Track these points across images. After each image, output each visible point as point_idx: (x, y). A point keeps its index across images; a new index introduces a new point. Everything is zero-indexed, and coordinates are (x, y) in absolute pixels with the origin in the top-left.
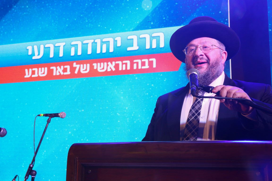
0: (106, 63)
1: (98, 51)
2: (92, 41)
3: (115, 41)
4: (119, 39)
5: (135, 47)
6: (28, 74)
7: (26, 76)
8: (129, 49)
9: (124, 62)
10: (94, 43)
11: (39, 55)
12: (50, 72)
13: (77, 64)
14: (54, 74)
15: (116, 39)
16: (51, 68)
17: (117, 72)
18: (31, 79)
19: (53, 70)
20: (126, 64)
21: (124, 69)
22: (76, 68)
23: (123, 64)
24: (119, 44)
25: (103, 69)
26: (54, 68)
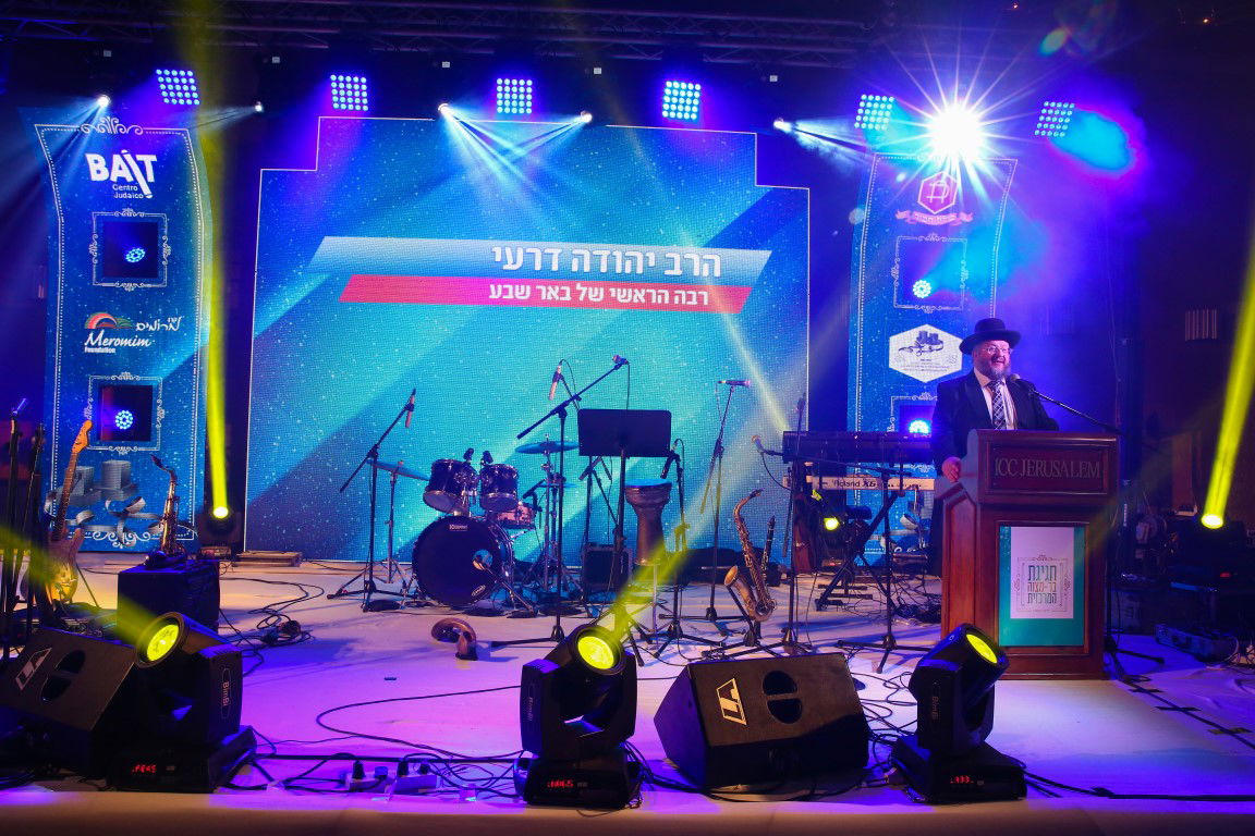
0: (630, 290)
1: (619, 270)
2: (609, 252)
3: (646, 258)
4: (652, 256)
5: (677, 272)
6: (495, 292)
7: (493, 296)
8: (668, 272)
9: (660, 291)
10: (611, 257)
11: (514, 263)
12: (536, 294)
13: (582, 286)
14: (544, 297)
15: (647, 255)
16: (538, 287)
17: (648, 305)
18: (500, 302)
19: (540, 291)
20: (663, 294)
21: (660, 301)
22: (580, 292)
23: (657, 294)
24: (652, 263)
25: (626, 298)
26: (543, 288)
